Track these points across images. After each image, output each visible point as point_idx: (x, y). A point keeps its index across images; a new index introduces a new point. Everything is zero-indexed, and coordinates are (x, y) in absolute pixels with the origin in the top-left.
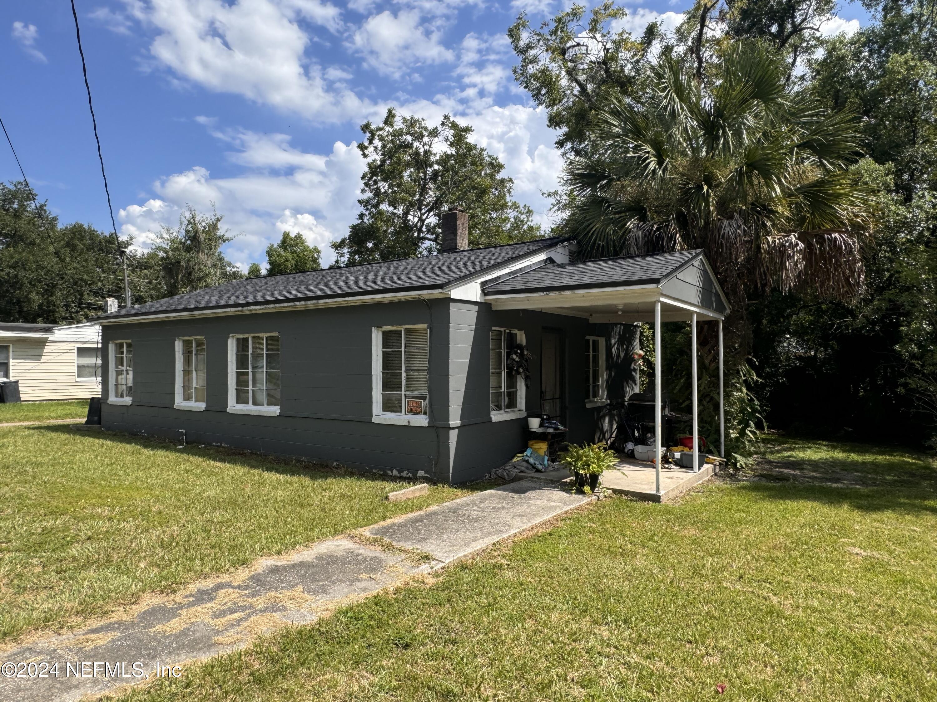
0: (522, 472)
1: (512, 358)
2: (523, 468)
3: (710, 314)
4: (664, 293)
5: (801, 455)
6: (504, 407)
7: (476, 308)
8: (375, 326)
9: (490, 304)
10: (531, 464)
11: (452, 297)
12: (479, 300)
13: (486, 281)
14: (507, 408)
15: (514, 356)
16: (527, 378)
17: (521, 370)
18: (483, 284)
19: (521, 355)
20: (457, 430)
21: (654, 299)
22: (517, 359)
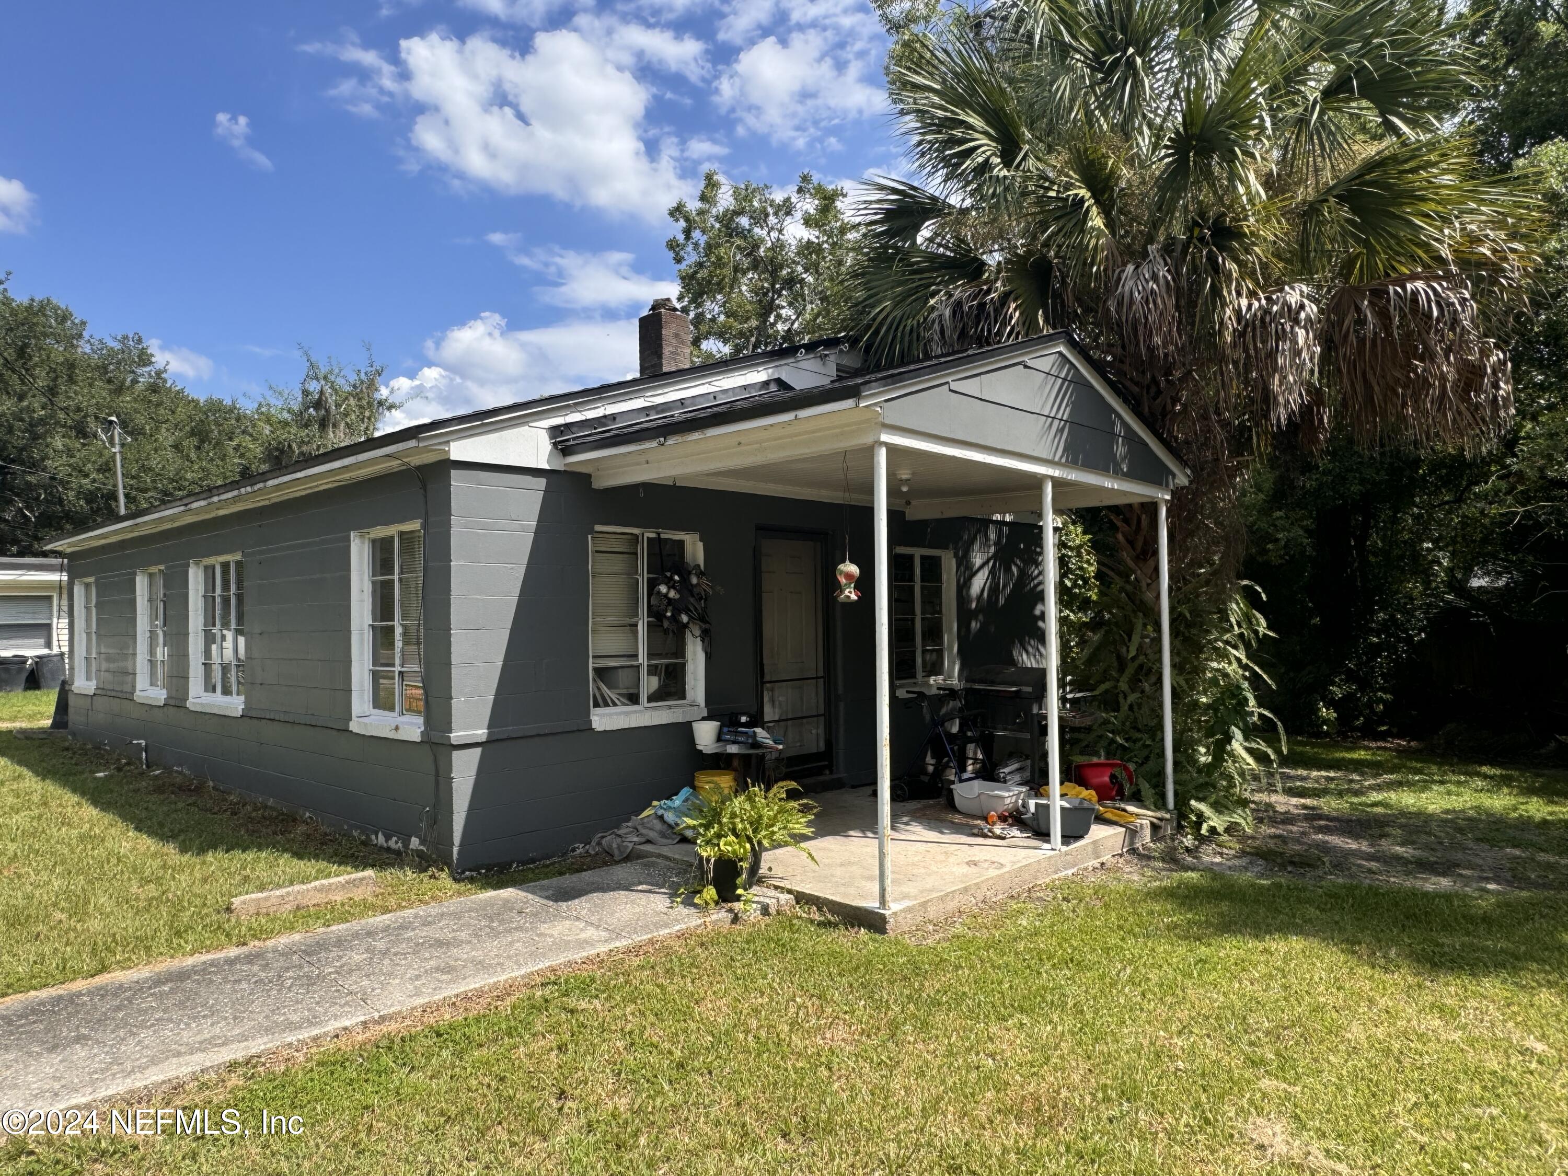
0: (648, 841)
1: (659, 592)
2: (652, 835)
3: (1109, 483)
4: (887, 421)
5: (1407, 799)
6: (644, 697)
7: (542, 483)
8: (354, 529)
9: (587, 477)
10: (670, 826)
11: (453, 457)
12: (546, 466)
13: (568, 426)
14: (650, 699)
15: (663, 589)
16: (705, 635)
17: (685, 618)
18: (555, 431)
19: (685, 587)
20: (478, 751)
21: (868, 440)
22: (672, 594)
